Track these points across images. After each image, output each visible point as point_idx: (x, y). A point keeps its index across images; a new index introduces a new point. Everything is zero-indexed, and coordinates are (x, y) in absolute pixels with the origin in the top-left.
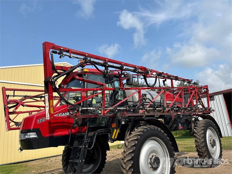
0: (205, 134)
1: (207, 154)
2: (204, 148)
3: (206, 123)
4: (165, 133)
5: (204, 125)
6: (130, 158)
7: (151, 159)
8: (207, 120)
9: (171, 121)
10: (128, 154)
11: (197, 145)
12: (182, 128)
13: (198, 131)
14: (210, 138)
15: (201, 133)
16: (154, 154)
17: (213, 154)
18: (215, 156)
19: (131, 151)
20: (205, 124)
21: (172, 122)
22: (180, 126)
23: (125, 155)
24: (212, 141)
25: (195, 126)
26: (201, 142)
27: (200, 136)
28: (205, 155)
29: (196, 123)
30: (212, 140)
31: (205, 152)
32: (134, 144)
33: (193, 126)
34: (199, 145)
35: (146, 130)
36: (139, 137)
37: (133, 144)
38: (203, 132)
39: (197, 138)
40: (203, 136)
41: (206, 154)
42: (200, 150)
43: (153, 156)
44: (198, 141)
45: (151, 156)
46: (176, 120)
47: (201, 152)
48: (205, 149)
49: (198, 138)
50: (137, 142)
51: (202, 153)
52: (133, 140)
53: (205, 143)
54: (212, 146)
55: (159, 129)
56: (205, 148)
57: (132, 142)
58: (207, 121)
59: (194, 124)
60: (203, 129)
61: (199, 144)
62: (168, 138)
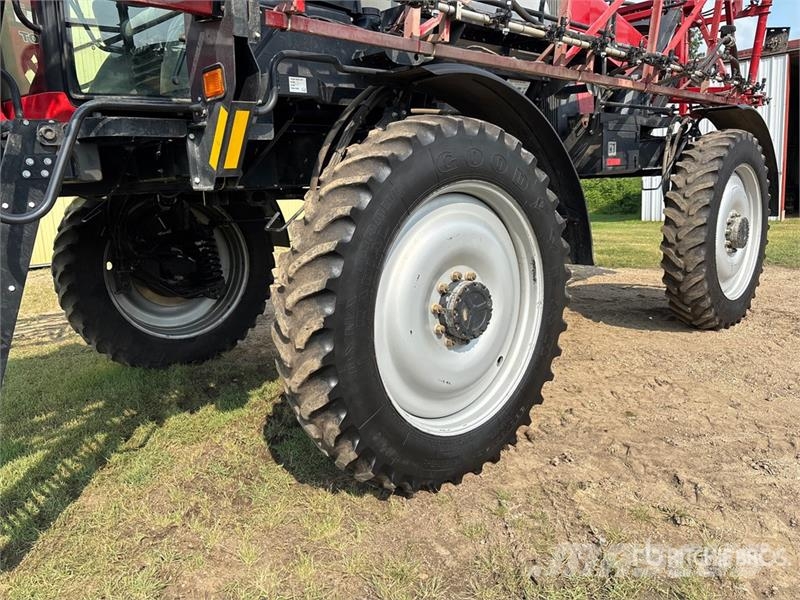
0: (717, 191)
1: (706, 278)
2: (696, 254)
3: (733, 145)
4: (539, 166)
5: (724, 152)
6: (316, 284)
7: (444, 294)
8: (739, 131)
9: (576, 128)
10: (308, 264)
11: (671, 240)
12: (618, 162)
13: (690, 180)
14: (731, 214)
15: (701, 187)
16: (465, 271)
17: (726, 279)
18: (730, 288)
19: (328, 246)
20: (727, 147)
21: (582, 131)
22: (610, 154)
23: (292, 270)
24: (736, 227)
25: (682, 158)
26: (690, 225)
27: (695, 203)
28: (697, 283)
29: (683, 146)
30: (738, 220)
31: (696, 271)
32: (349, 208)
33: (671, 159)
34: (678, 240)
35: (431, 138)
36: (386, 172)
37: (345, 210)
38: (711, 184)
39: (678, 208)
40: (708, 201)
41: (701, 277)
42: (680, 262)
43: (456, 281)
44: (680, 220)
45: (445, 280)
46: (601, 125)
47: (680, 269)
48: (700, 260)
49: (683, 208)
50: (368, 200)
51: (686, 273)
52: (344, 186)
53: (709, 232)
54: (729, 246)
55: (512, 141)
56: (703, 252)
57: (338, 199)
58: (740, 135)
59: (675, 147)
60: (714, 172)
61: (679, 237)
62: (549, 192)
